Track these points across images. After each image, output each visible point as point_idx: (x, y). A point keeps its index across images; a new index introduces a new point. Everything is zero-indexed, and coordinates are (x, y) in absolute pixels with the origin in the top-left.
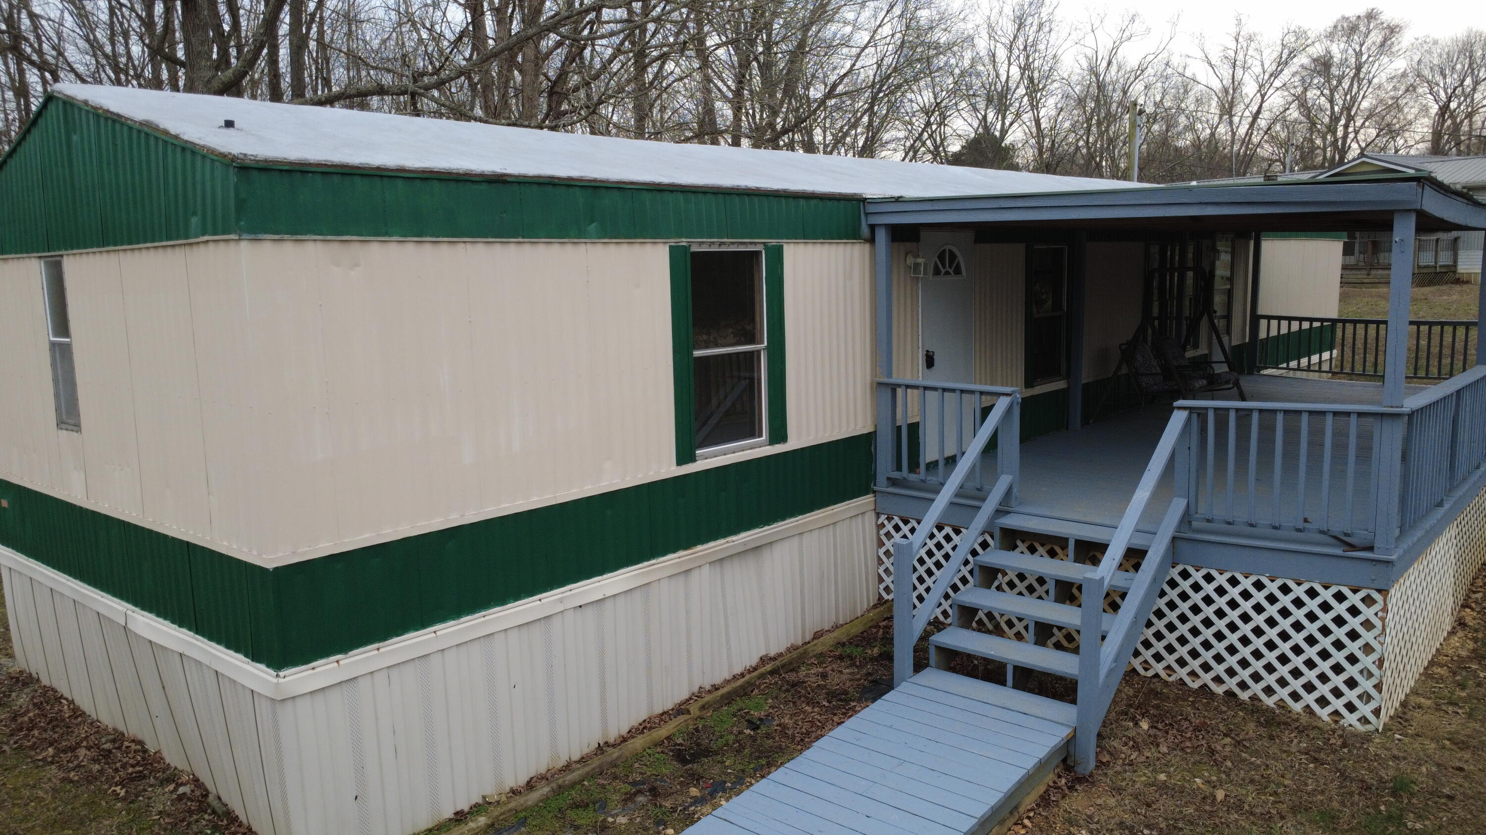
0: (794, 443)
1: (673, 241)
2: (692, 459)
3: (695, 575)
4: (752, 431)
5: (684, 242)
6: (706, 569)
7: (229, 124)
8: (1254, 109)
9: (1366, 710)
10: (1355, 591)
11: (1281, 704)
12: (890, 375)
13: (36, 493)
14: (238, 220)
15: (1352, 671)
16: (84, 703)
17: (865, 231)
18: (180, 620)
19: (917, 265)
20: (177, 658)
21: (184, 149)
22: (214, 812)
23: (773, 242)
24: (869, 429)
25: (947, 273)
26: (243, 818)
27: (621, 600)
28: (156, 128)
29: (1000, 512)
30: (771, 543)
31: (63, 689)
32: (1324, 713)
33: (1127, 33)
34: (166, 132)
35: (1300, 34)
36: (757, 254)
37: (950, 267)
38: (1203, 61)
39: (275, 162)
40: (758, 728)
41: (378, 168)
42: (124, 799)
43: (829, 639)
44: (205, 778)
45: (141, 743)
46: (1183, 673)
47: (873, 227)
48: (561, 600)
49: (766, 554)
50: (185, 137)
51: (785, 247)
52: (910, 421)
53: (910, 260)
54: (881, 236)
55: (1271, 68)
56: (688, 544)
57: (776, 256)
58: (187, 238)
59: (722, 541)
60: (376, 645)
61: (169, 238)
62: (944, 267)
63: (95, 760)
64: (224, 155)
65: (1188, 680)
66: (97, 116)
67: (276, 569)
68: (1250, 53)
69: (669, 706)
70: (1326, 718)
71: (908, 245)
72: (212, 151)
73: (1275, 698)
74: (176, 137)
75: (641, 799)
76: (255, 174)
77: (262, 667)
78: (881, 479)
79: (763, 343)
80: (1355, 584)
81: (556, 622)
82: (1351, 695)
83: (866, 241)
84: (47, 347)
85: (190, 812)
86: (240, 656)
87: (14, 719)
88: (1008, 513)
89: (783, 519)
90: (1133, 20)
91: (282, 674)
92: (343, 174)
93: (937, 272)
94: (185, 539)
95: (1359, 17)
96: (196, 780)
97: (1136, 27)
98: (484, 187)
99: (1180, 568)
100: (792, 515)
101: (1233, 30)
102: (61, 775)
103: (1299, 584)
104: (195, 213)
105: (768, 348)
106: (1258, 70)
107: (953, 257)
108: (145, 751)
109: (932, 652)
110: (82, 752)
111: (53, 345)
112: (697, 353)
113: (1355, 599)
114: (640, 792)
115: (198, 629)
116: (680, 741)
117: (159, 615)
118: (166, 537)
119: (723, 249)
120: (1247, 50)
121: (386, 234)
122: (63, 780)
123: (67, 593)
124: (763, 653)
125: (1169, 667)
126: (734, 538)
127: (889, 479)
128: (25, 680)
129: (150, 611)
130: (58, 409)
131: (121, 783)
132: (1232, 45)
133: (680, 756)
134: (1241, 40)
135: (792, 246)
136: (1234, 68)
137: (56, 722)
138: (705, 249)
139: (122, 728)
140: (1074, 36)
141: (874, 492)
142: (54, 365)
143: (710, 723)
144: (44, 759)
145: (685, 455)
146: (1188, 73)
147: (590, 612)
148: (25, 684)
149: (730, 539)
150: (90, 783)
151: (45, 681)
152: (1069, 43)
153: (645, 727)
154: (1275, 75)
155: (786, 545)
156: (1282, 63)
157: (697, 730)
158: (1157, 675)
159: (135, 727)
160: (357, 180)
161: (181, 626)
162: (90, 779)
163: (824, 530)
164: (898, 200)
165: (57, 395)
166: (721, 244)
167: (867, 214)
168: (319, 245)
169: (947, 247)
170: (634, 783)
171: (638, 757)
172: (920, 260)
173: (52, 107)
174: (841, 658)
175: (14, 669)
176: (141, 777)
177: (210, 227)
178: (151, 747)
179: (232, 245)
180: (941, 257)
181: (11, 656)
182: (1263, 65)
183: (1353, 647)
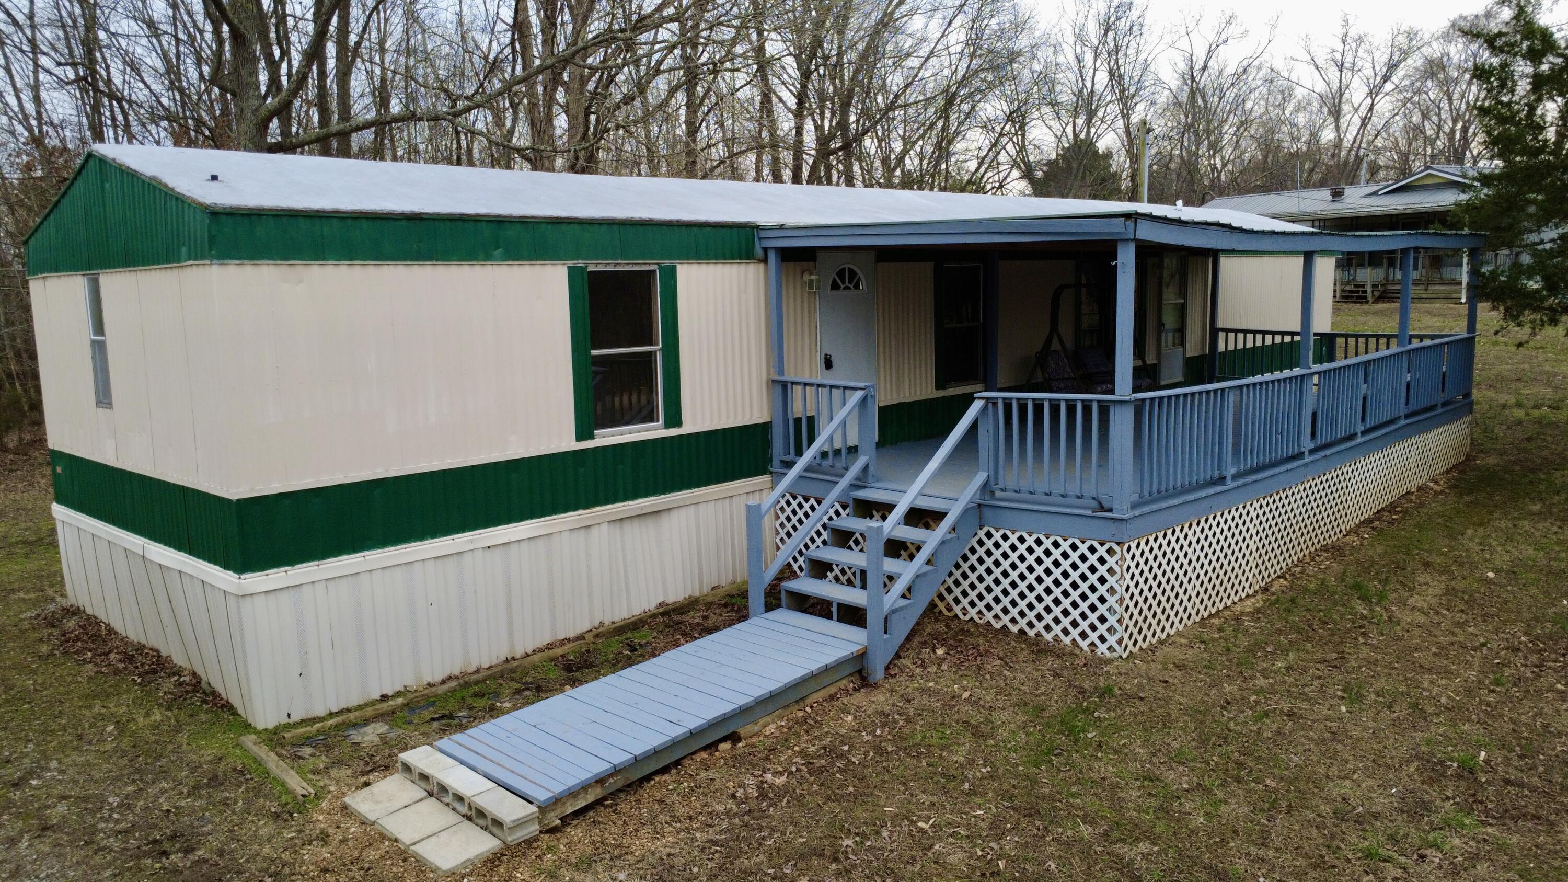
0: (688, 428)
1: (570, 263)
2: (592, 437)
3: (595, 530)
4: (650, 417)
5: (581, 263)
6: (605, 527)
7: (214, 178)
8: (1363, 112)
9: (1112, 640)
10: (1102, 544)
11: (1056, 638)
12: (781, 372)
13: (82, 459)
14: (210, 249)
15: (1102, 609)
16: (117, 625)
17: (759, 252)
18: (179, 547)
19: (811, 282)
20: (177, 575)
21: (177, 199)
22: (204, 692)
23: (667, 263)
24: (764, 419)
25: (847, 288)
26: (224, 696)
27: (524, 545)
28: (160, 183)
29: (854, 486)
30: (669, 509)
31: (102, 616)
32: (1084, 644)
33: (1223, 37)
34: (166, 186)
35: (1411, 35)
36: (654, 272)
37: (850, 282)
38: (1309, 63)
39: (238, 209)
40: (635, 650)
41: (318, 211)
42: (140, 684)
43: (722, 593)
44: (200, 671)
45: (158, 651)
46: (989, 616)
47: (765, 250)
48: (471, 541)
49: (665, 517)
50: (178, 190)
51: (679, 268)
52: (809, 414)
53: (806, 277)
54: (772, 256)
55: (1382, 69)
56: (588, 504)
57: (670, 275)
58: (179, 261)
59: (620, 504)
60: (316, 563)
61: (168, 262)
62: (843, 282)
63: (121, 661)
64: (201, 204)
65: (993, 622)
66: (122, 171)
67: (239, 500)
68: (1360, 54)
69: (571, 635)
70: (1086, 648)
71: (805, 264)
72: (194, 201)
73: (1052, 634)
74: (172, 190)
75: (528, 693)
76: (224, 218)
77: (231, 573)
78: (776, 462)
79: (657, 344)
80: (1103, 538)
81: (467, 558)
82: (1102, 629)
83: (760, 261)
84: (89, 343)
85: (187, 692)
86: (217, 567)
87: (64, 635)
88: (865, 487)
89: (680, 490)
90: (1229, 22)
91: (243, 576)
92: (290, 216)
93: (835, 286)
94: (181, 483)
95: (1477, 16)
96: (194, 674)
97: (1233, 30)
98: (404, 223)
99: (985, 529)
100: (689, 486)
101: (1340, 32)
102: (95, 669)
103: (1065, 540)
104: (184, 244)
105: (662, 349)
106: (1369, 72)
107: (853, 274)
108: (159, 656)
109: (783, 595)
110: (112, 656)
111: (93, 342)
112: (594, 352)
113: (1102, 551)
114: (528, 689)
115: (191, 552)
116: (572, 658)
117: (165, 544)
118: (169, 483)
119: (619, 268)
120: (1357, 52)
121: (324, 259)
122: (97, 672)
123: (103, 535)
124: (661, 600)
125: (980, 612)
126: (631, 503)
127: (782, 461)
128: (74, 612)
129: (160, 542)
130: (97, 393)
131: (139, 676)
132: (1340, 47)
133: (568, 669)
134: (1349, 41)
135: (685, 266)
136: (1341, 71)
137: (95, 637)
138: (601, 268)
139: (143, 641)
140: (1168, 39)
141: (771, 473)
142: (94, 358)
143: (600, 647)
144: (84, 660)
145: (583, 433)
146: (1294, 78)
147: (497, 552)
148: (74, 614)
149: (626, 503)
150: (116, 674)
151: (89, 611)
152: (1162, 46)
153: (550, 647)
154: (1386, 79)
155: (683, 511)
156: (1392, 67)
157: (588, 651)
158: (972, 619)
159: (153, 640)
160: (301, 220)
161: (180, 550)
162: (116, 672)
163: (720, 503)
164: (781, 227)
165: (96, 381)
166: (616, 265)
167: (760, 239)
168: (271, 267)
169: (847, 266)
170: (526, 683)
171: (535, 667)
172: (814, 277)
173: (91, 162)
174: (725, 606)
175: (65, 603)
176: (154, 672)
177: (193, 255)
178: (164, 653)
179: (207, 268)
180: (841, 274)
181: (64, 596)
182: (1374, 67)
183: (1102, 590)
